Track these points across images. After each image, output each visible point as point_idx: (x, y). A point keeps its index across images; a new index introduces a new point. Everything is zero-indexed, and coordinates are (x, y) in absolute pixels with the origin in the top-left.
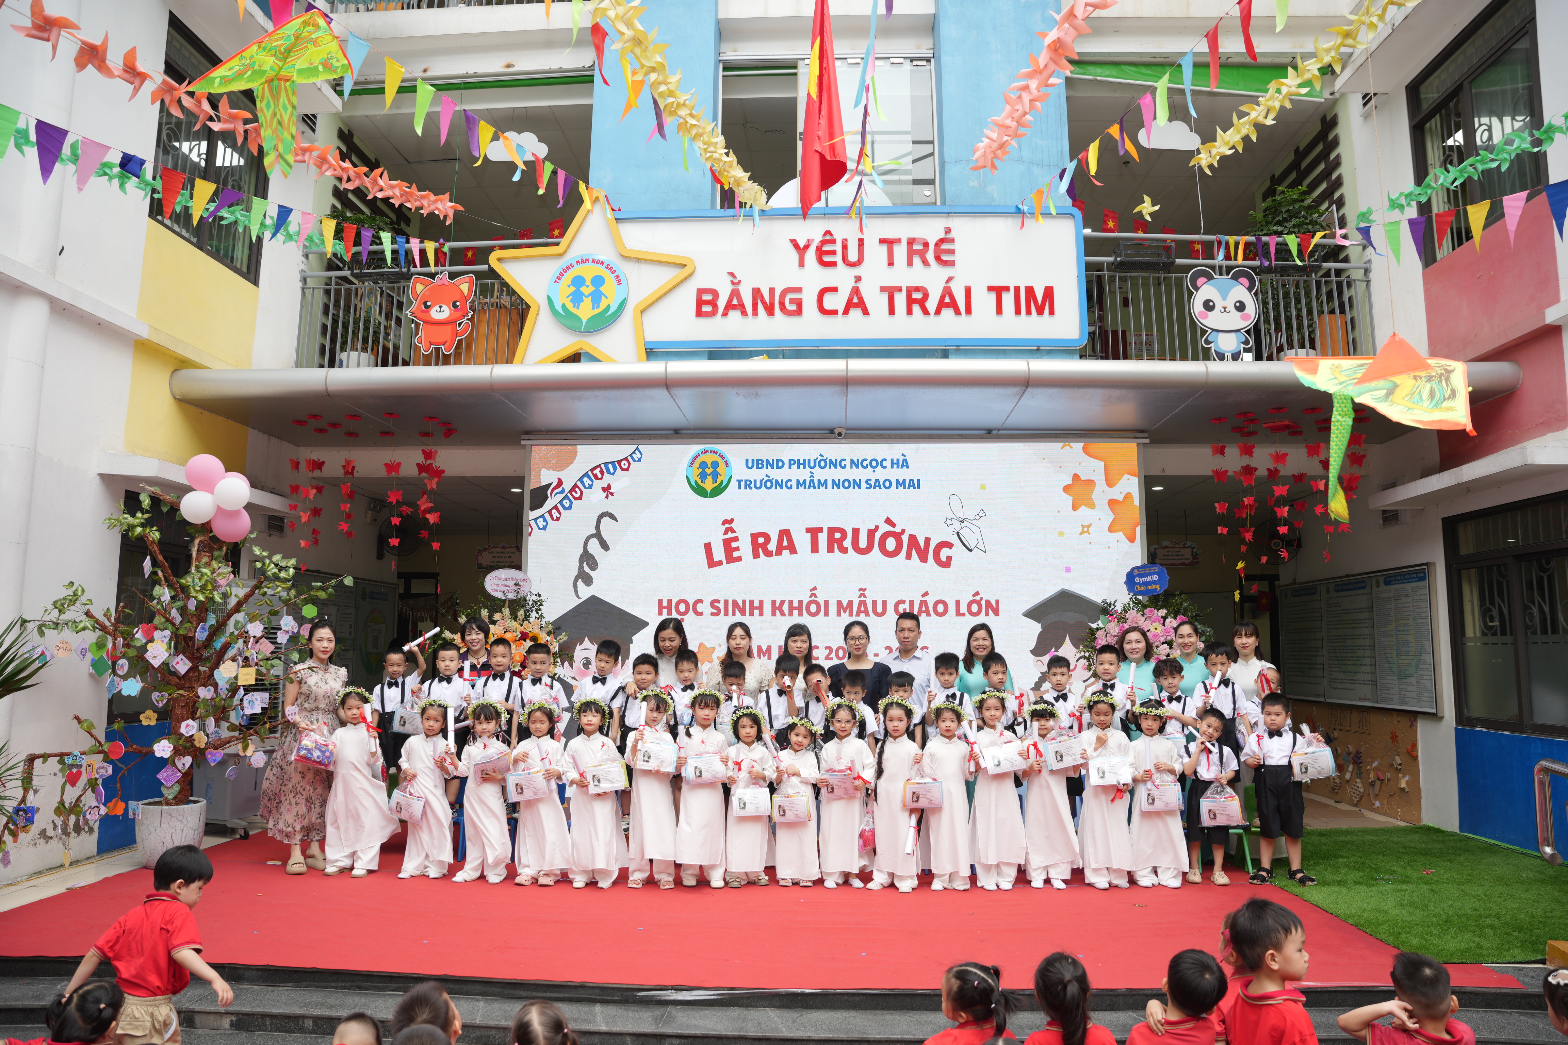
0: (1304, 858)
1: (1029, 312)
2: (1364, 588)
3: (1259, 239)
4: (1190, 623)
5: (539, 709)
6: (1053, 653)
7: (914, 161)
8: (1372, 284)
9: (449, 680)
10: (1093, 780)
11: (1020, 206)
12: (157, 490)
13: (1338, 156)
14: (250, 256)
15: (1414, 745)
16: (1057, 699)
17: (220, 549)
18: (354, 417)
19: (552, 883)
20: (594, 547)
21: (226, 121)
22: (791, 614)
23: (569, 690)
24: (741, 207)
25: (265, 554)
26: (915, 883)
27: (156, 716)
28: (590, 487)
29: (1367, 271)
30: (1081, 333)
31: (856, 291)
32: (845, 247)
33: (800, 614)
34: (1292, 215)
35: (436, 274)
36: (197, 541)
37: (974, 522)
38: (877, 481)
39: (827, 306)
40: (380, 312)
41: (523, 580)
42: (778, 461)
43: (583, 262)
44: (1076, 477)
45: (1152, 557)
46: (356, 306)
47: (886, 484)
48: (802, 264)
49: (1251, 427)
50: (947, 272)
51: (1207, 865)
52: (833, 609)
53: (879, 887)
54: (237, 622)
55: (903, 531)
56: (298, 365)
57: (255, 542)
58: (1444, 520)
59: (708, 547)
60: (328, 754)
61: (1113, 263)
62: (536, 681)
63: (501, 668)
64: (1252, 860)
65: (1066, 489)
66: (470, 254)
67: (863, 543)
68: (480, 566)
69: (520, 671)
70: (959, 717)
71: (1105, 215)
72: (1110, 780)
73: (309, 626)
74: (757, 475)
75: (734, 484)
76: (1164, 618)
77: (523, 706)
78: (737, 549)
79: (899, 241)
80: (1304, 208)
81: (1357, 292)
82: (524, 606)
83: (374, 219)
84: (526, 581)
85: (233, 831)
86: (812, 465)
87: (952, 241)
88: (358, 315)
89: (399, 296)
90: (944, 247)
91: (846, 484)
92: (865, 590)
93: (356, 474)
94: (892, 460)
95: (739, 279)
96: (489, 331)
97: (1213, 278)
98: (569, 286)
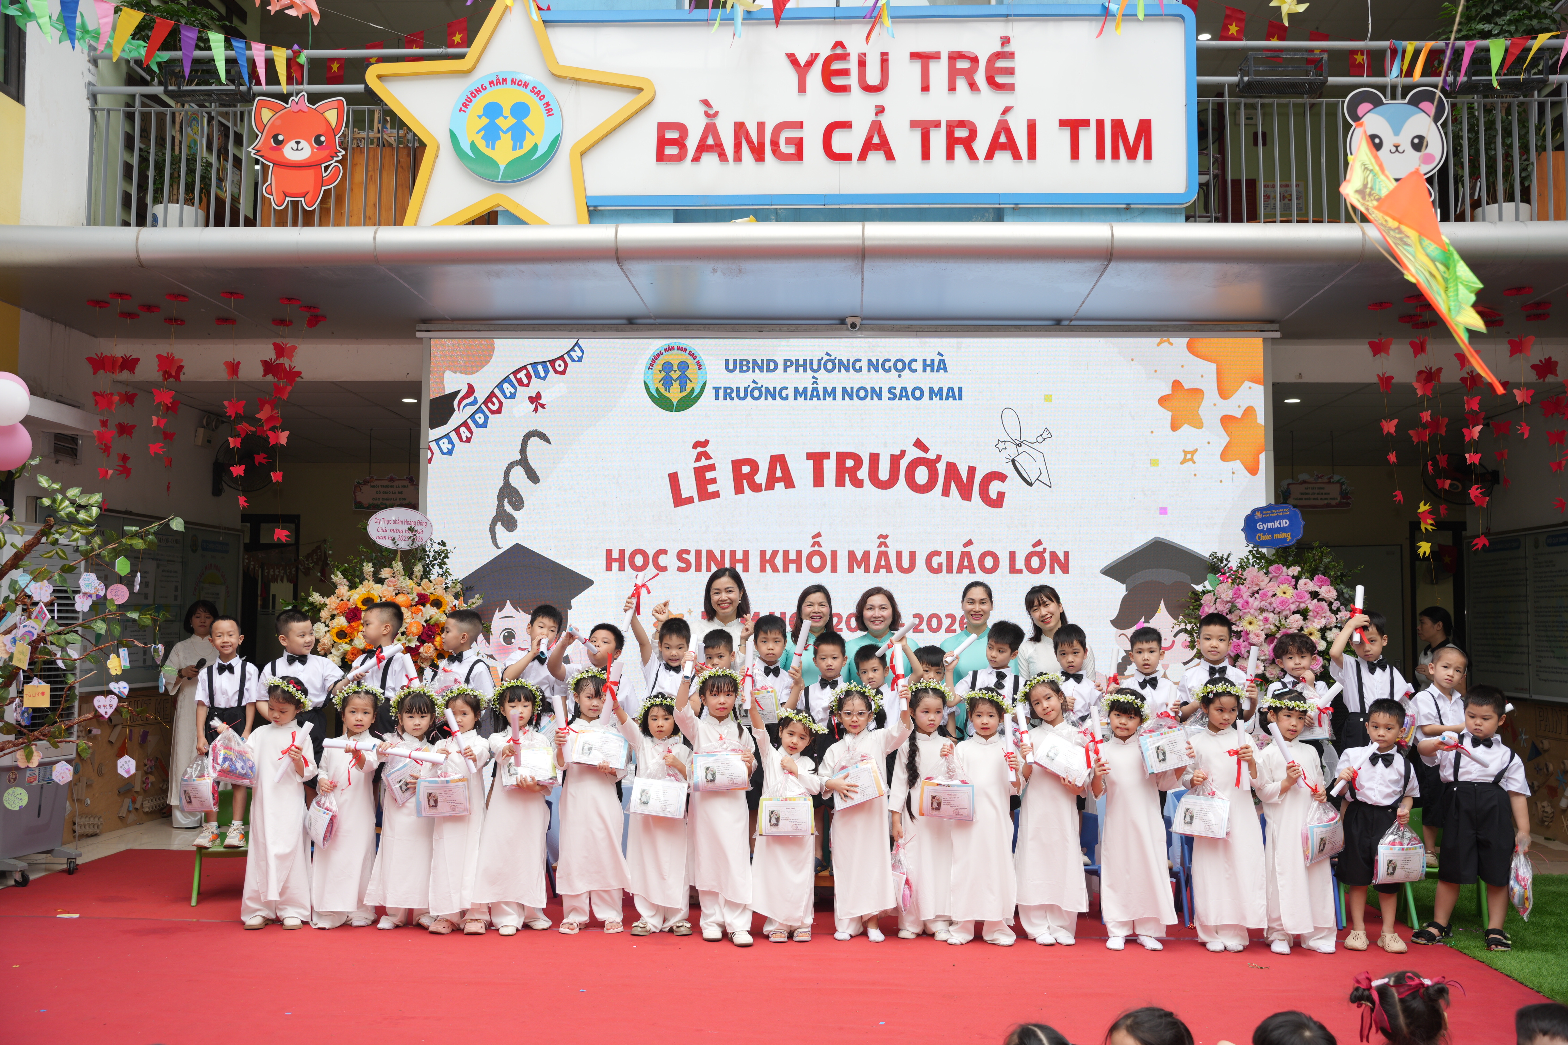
1: (1116, 156)
3: (1451, 45)
6: (1140, 624)
11: (1108, 5)
14: (7, 57)
16: (1142, 685)
18: (178, 296)
20: (518, 477)
22: (786, 569)
24: (717, 6)
25: (56, 486)
28: (513, 396)
30: (1188, 186)
31: (877, 127)
32: (862, 63)
33: (799, 569)
35: (290, 95)
37: (1035, 446)
38: (904, 389)
39: (837, 147)
40: (210, 148)
41: (420, 523)
42: (769, 361)
43: (498, 82)
44: (1177, 384)
45: (1281, 496)
46: (173, 138)
47: (917, 394)
48: (802, 88)
50: (1003, 100)
52: (843, 562)
54: (14, 583)
55: (939, 457)
56: (91, 220)
57: (38, 469)
59: (674, 479)
61: (1237, 85)
65: (1163, 401)
66: (335, 67)
67: (884, 474)
68: (359, 505)
69: (418, 647)
71: (1227, 17)
74: (740, 380)
75: (709, 392)
76: (1297, 578)
78: (713, 481)
79: (936, 56)
82: (422, 559)
83: (194, 11)
84: (425, 524)
85: (4, 875)
86: (815, 367)
87: (1011, 55)
88: (177, 152)
89: (235, 125)
90: (1000, 64)
91: (862, 393)
92: (886, 537)
93: (182, 377)
94: (925, 361)
95: (715, 109)
96: (369, 179)
97: (1382, 103)
98: (480, 117)
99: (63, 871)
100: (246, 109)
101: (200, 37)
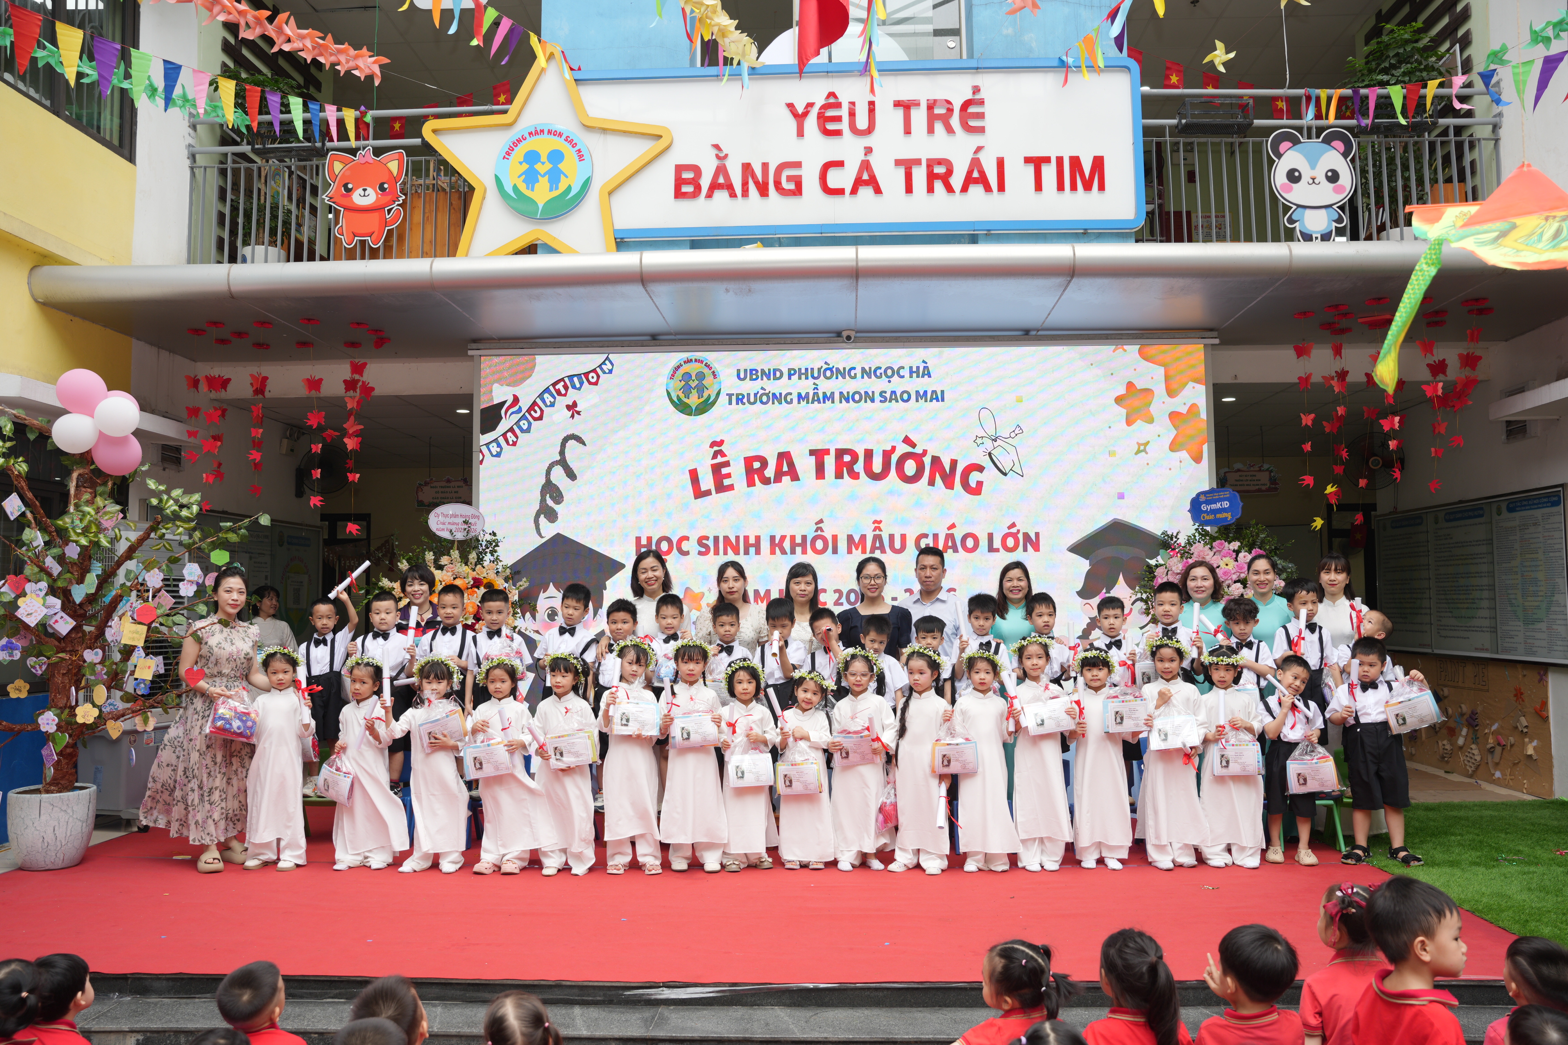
0: (1407, 835)
1: (1074, 188)
2: (1481, 516)
3: (1356, 92)
4: (1267, 557)
5: (498, 666)
6: (1104, 594)
7: (935, 6)
8: (1502, 144)
9: (385, 636)
10: (1155, 744)
11: (1064, 58)
12: (20, 413)
14: (121, 127)
15: (1544, 704)
16: (1109, 647)
17: (105, 484)
18: (264, 324)
19: (517, 871)
20: (558, 476)
22: (793, 552)
23: (531, 644)
24: (725, 64)
25: (162, 488)
26: (945, 864)
27: (28, 687)
28: (552, 405)
29: (1496, 127)
30: (1137, 213)
31: (866, 165)
32: (852, 114)
33: (804, 552)
34: (1402, 60)
35: (358, 149)
36: (75, 475)
37: (1009, 440)
38: (893, 392)
39: (832, 183)
40: (290, 198)
41: (474, 516)
42: (775, 371)
43: (536, 133)
44: (1130, 385)
45: (1222, 482)
46: (259, 190)
47: (904, 397)
48: (800, 133)
49: (1344, 323)
50: (976, 140)
51: (1291, 843)
52: (842, 545)
53: (903, 869)
54: (129, 572)
55: (925, 452)
56: (191, 260)
57: (147, 474)
59: (694, 475)
60: (249, 724)
61: (1177, 127)
62: (494, 633)
63: (451, 621)
64: (1344, 837)
65: (1119, 400)
66: (397, 126)
67: (877, 467)
68: (421, 503)
69: (473, 625)
70: (995, 668)
71: (1168, 68)
72: (1175, 743)
73: (216, 574)
74: (750, 387)
75: (723, 399)
76: (1237, 552)
77: (479, 664)
78: (728, 476)
79: (917, 104)
80: (1418, 50)
81: (1483, 153)
82: (476, 547)
83: (277, 81)
84: (478, 517)
85: (129, 823)
86: (816, 375)
87: (981, 102)
88: (262, 201)
89: (312, 178)
90: (972, 109)
91: (857, 397)
92: (880, 522)
93: (267, 394)
94: (911, 368)
95: (725, 152)
96: (426, 219)
97: (1300, 142)
98: (521, 163)
100: (320, 163)
101: (282, 104)
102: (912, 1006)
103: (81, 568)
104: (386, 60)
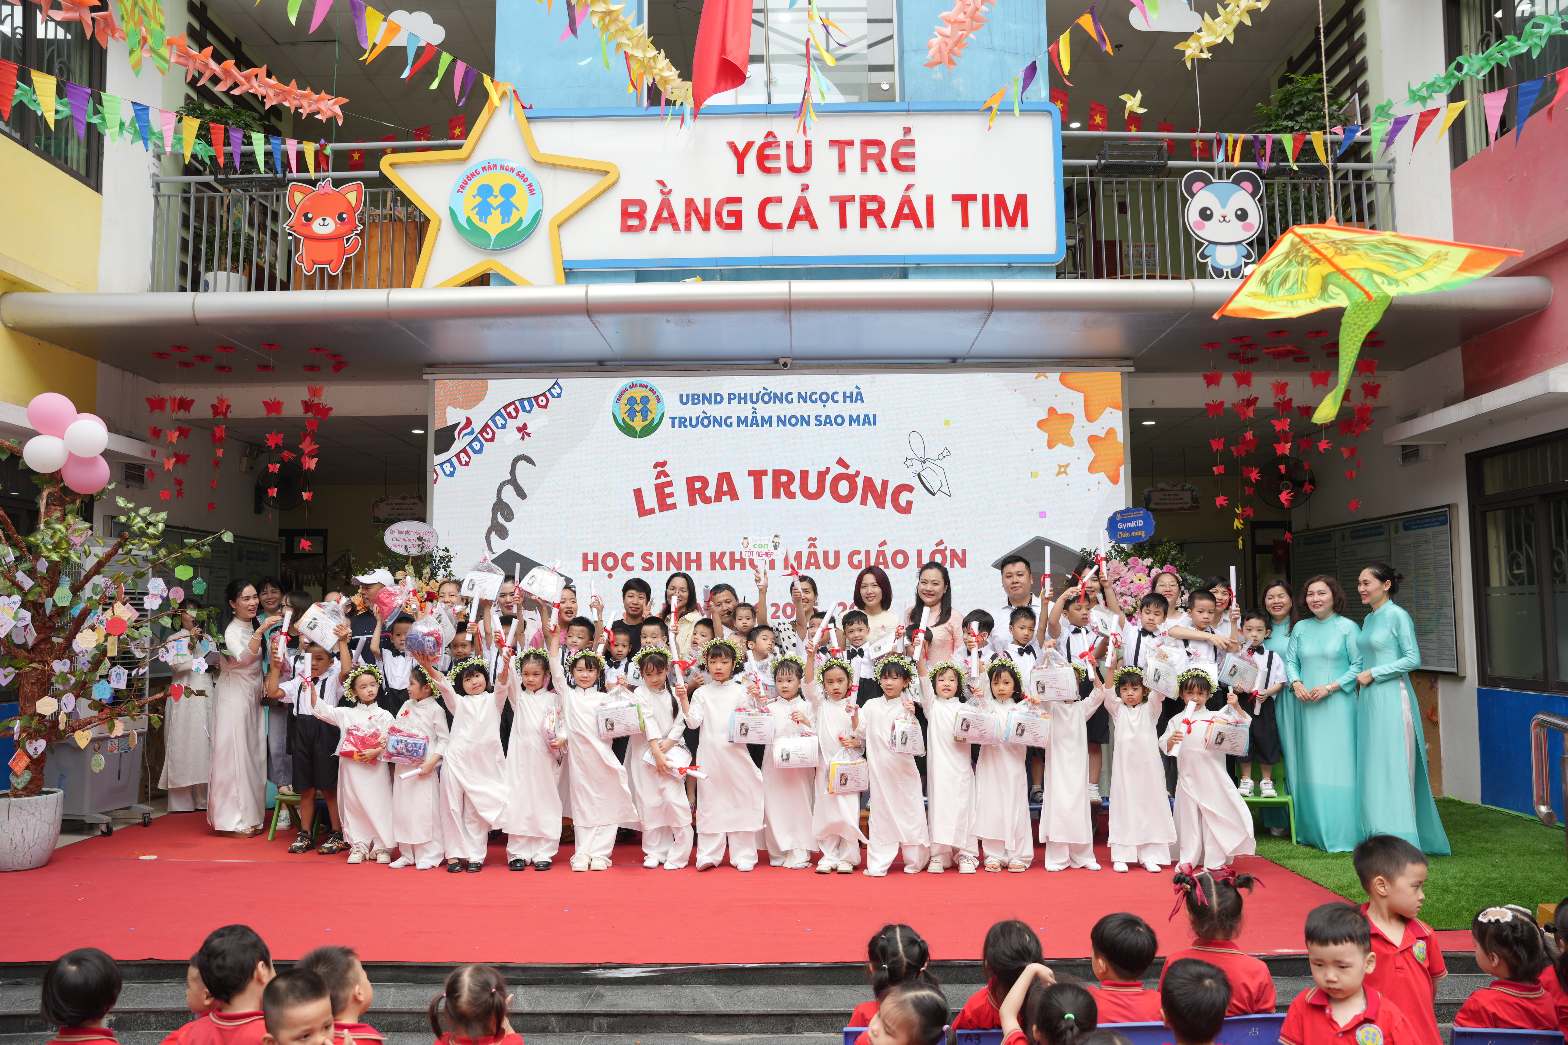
1: (998, 224)
2: (1382, 534)
3: (1257, 137)
4: (1176, 571)
7: (873, 44)
8: (1396, 187)
11: (990, 103)
13: (1363, 36)
15: (1435, 709)
17: (73, 502)
18: (227, 348)
20: (509, 494)
21: (69, 9)
22: (732, 567)
24: (668, 105)
25: (131, 505)
28: (504, 426)
29: (1390, 172)
30: (1058, 248)
31: (802, 202)
32: (789, 146)
33: (743, 568)
34: (1305, 107)
35: (317, 180)
36: (45, 494)
37: (937, 462)
38: (828, 416)
39: (770, 218)
40: (251, 224)
41: (428, 533)
42: (716, 395)
43: (490, 168)
44: (1052, 411)
45: (1137, 502)
46: (222, 217)
47: (838, 420)
48: (741, 170)
49: (1250, 353)
50: (906, 179)
52: (779, 561)
54: (95, 586)
55: (858, 473)
56: (155, 288)
57: (114, 493)
58: (1468, 456)
59: (638, 493)
61: (1097, 167)
65: (1041, 424)
66: (356, 156)
67: (812, 487)
68: (377, 519)
71: (1092, 109)
74: (693, 411)
75: (666, 421)
78: (671, 495)
79: (851, 143)
81: (1380, 195)
82: (430, 563)
83: (239, 114)
84: (432, 534)
85: (92, 827)
86: (754, 399)
87: (912, 142)
88: (224, 228)
89: (273, 205)
90: (903, 149)
91: (793, 421)
92: (815, 539)
93: (229, 415)
94: (845, 393)
95: (669, 188)
96: (383, 248)
97: (1211, 183)
98: (474, 196)
99: (139, 824)
100: (281, 193)
101: (245, 136)
102: (827, 984)
103: (51, 582)
104: (345, 100)
